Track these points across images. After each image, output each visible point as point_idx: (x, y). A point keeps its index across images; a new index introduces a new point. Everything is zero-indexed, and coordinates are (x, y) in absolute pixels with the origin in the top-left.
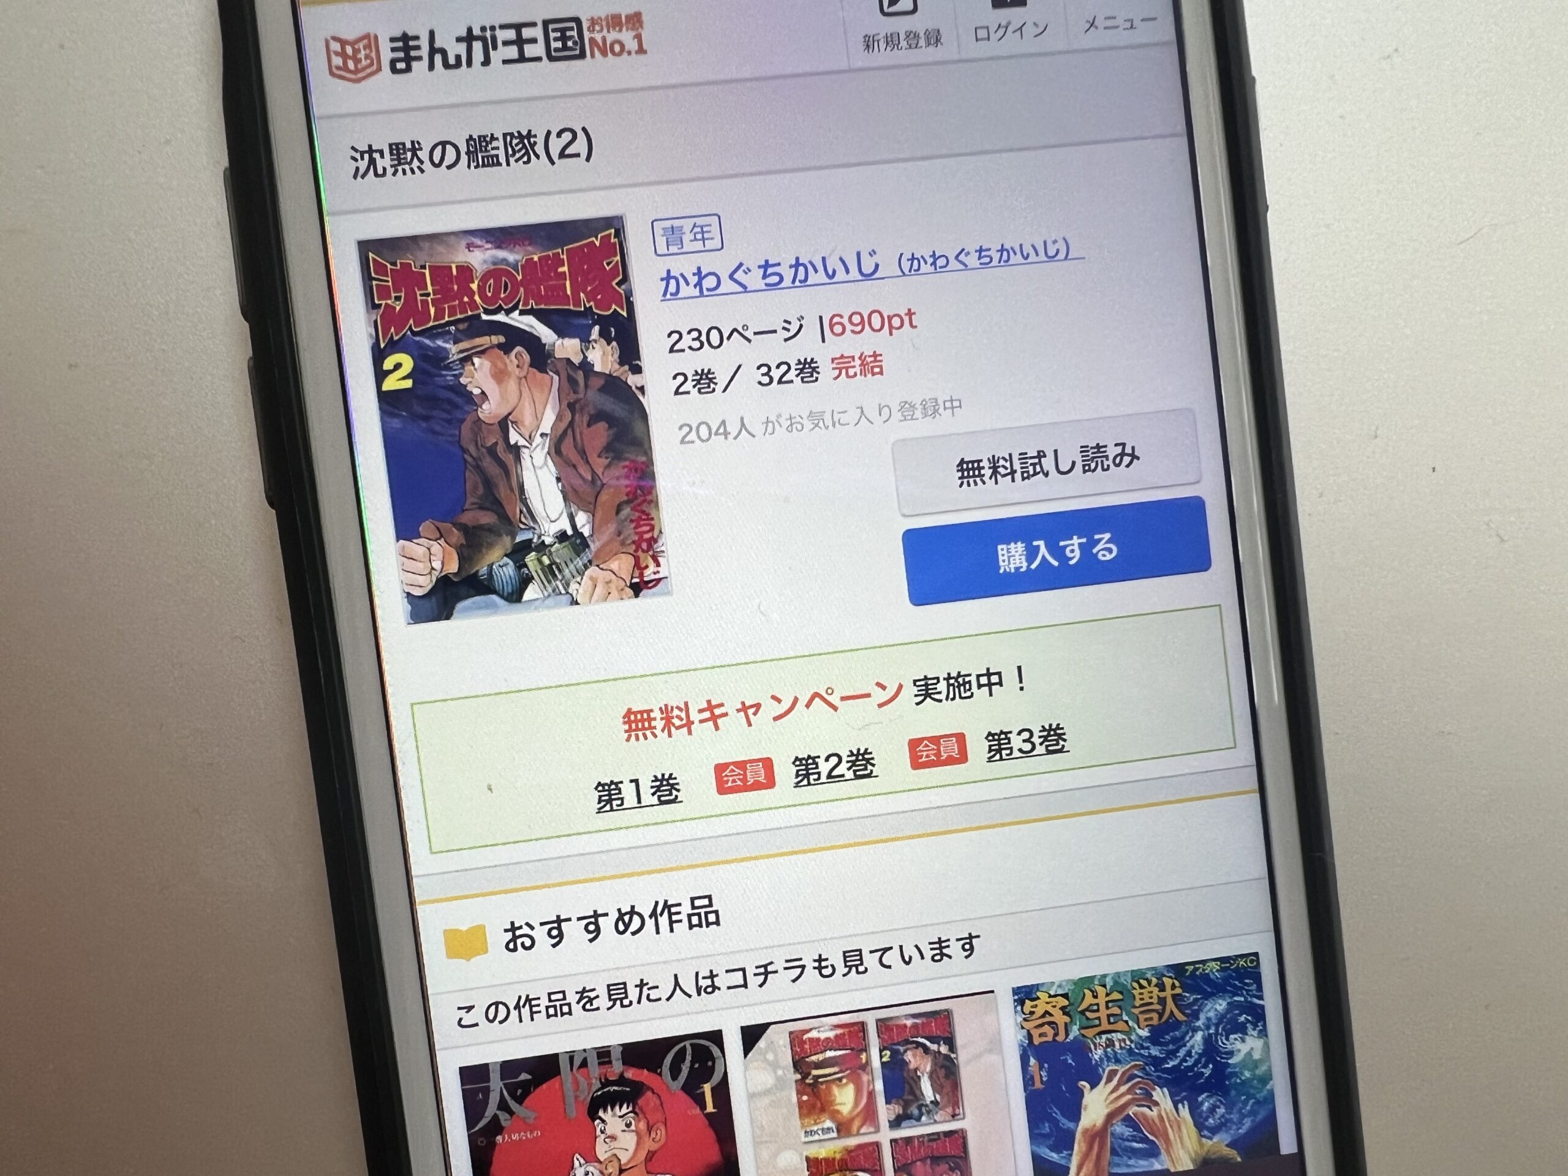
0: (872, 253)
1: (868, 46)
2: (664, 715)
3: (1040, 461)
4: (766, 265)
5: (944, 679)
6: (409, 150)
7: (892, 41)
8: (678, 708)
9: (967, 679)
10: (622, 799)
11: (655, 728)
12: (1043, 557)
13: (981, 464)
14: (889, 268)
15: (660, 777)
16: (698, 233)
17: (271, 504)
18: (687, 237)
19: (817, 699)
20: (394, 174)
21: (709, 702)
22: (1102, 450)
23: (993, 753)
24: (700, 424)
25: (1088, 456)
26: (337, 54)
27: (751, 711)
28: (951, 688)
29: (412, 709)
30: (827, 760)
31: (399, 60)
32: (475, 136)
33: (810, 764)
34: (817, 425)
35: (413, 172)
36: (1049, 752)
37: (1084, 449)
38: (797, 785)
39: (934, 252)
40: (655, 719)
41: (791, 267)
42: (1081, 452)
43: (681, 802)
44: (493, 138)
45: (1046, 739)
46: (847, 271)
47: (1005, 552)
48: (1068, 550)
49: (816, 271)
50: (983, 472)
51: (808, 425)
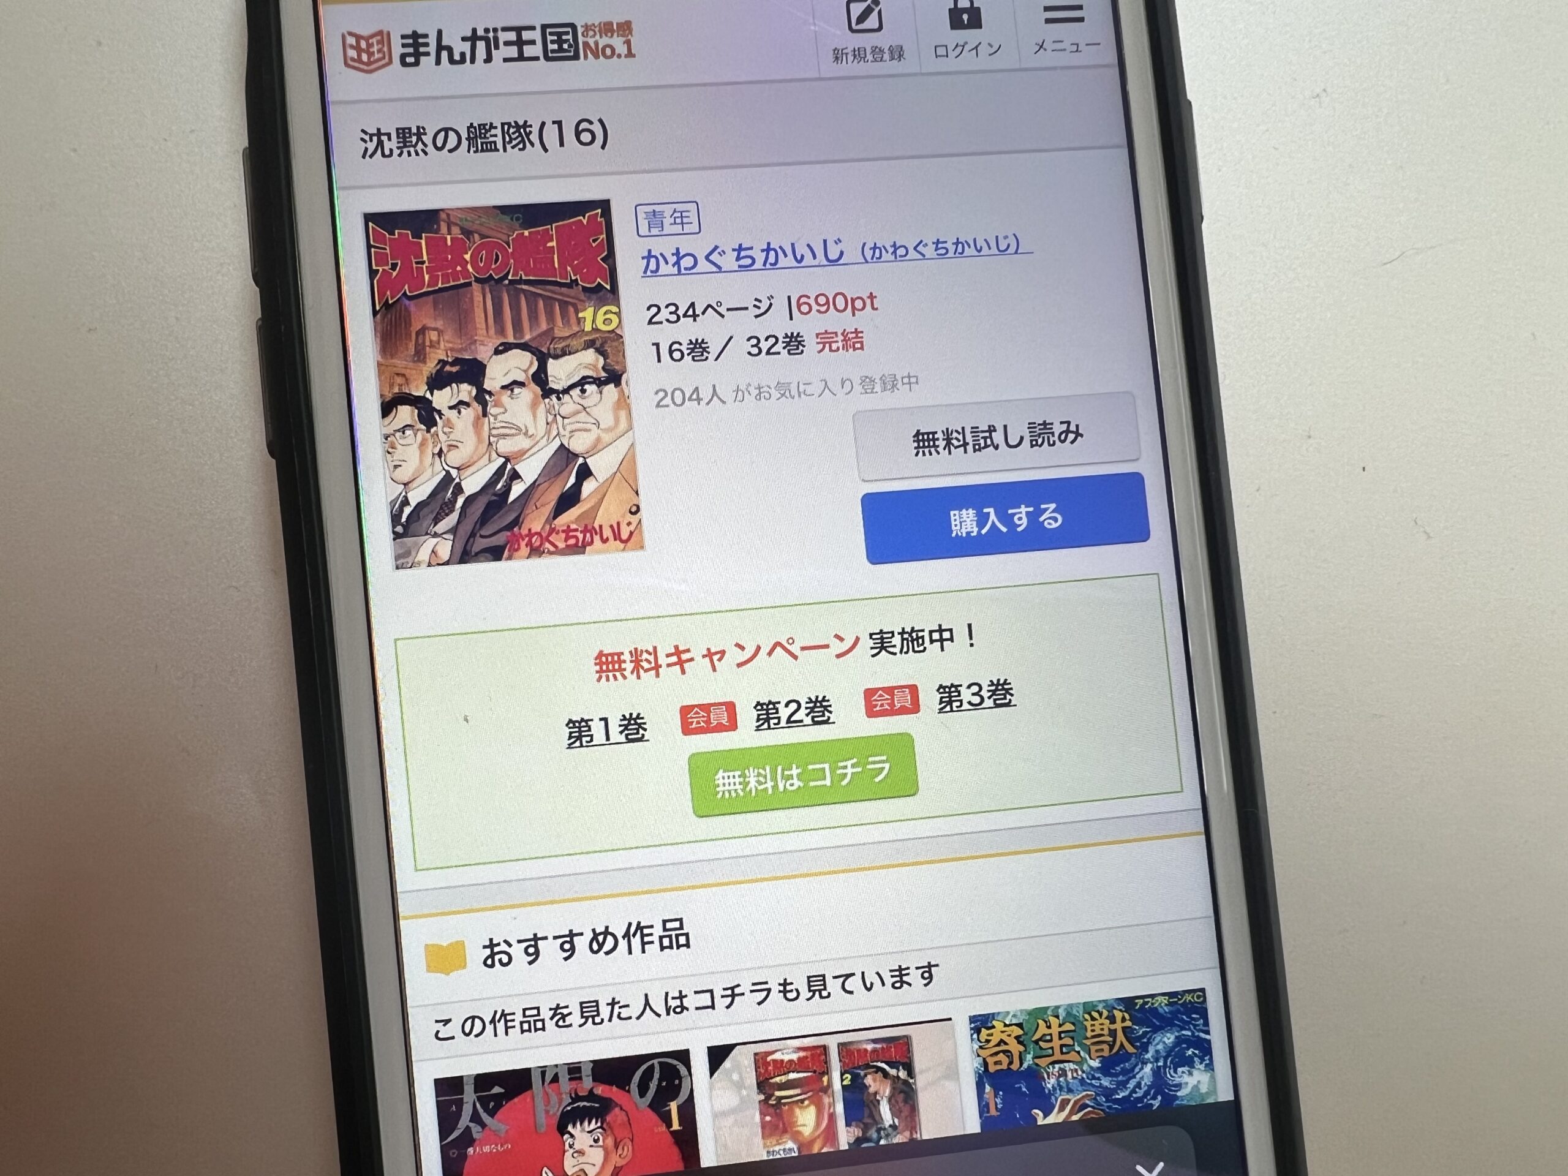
0: (838, 241)
1: (837, 58)
2: (634, 659)
3: (991, 435)
4: (740, 249)
5: (899, 633)
6: (414, 134)
7: (859, 54)
8: (647, 652)
9: (920, 634)
10: (592, 736)
11: (625, 670)
12: (993, 522)
13: (936, 436)
14: (852, 254)
15: (628, 717)
16: (678, 217)
17: (272, 453)
18: (667, 221)
19: (779, 649)
20: (400, 155)
21: (676, 647)
22: (1048, 427)
23: (943, 705)
24: (675, 389)
25: (1035, 432)
26: (352, 47)
27: (715, 658)
28: (905, 642)
29: (395, 643)
30: (787, 705)
31: (409, 55)
32: (475, 125)
33: (771, 709)
34: (783, 395)
35: (417, 154)
36: (997, 706)
37: (1032, 426)
38: (758, 729)
39: (895, 242)
40: (624, 662)
41: (763, 251)
42: (1029, 428)
43: (648, 740)
44: (492, 127)
45: (994, 692)
46: (815, 257)
47: (957, 517)
48: (1016, 517)
49: (786, 256)
50: (937, 443)
51: (776, 394)
